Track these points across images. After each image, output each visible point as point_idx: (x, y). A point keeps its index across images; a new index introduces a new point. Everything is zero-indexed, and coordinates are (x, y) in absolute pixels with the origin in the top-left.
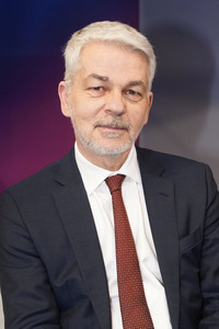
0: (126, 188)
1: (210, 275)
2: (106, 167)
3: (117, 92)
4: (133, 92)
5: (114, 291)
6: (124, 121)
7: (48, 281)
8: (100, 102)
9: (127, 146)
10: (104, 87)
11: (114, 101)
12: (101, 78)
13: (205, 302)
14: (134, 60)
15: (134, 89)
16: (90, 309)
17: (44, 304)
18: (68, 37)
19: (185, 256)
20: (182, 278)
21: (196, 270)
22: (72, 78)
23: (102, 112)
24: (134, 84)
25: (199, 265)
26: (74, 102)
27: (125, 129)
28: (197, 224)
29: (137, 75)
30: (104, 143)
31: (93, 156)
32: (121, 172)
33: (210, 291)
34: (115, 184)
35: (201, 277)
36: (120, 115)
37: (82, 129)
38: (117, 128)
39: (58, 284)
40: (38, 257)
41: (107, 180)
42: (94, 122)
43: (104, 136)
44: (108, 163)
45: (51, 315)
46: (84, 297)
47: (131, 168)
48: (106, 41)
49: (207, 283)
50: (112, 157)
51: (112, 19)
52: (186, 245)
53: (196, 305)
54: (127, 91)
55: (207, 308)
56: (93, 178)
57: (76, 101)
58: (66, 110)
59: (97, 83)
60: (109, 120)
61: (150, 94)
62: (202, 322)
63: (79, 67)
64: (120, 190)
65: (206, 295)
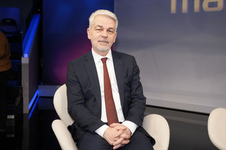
0: (107, 62)
1: (134, 90)
2: (101, 55)
3: (105, 30)
4: (110, 31)
5: (103, 94)
6: (108, 40)
7: (82, 91)
8: (100, 34)
9: (108, 48)
10: (101, 29)
11: (104, 33)
12: (100, 26)
13: (132, 99)
14: (111, 21)
15: (111, 30)
16: (95, 100)
17: (80, 98)
18: (90, 14)
19: (126, 84)
20: (125, 90)
21: (129, 89)
22: (91, 26)
23: (100, 37)
24: (110, 28)
25: (130, 87)
26: (92, 34)
27: (108, 42)
28: (130, 74)
29: (111, 26)
30: (101, 47)
31: (98, 51)
32: (106, 57)
33: (134, 95)
34: (104, 60)
35: (131, 91)
36: (106, 38)
37: (94, 43)
38: (105, 42)
39: (85, 91)
40: (79, 83)
41: (102, 59)
42: (98, 40)
43: (101, 44)
44: (102, 54)
45: (83, 101)
46: (93, 96)
47: (109, 56)
48: (102, 15)
49: (133, 93)
50: (103, 51)
51: (104, 9)
52: (126, 80)
53: (130, 100)
54: (108, 30)
55: (133, 101)
56: (97, 58)
57: (93, 34)
58: (89, 37)
59: (99, 28)
60: (102, 39)
61: (116, 33)
62: (131, 105)
63: (93, 23)
64: (106, 62)
65: (132, 97)
